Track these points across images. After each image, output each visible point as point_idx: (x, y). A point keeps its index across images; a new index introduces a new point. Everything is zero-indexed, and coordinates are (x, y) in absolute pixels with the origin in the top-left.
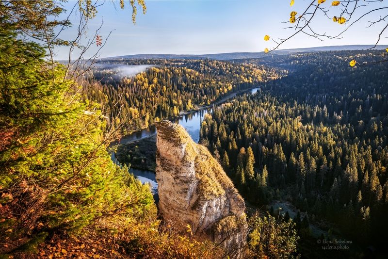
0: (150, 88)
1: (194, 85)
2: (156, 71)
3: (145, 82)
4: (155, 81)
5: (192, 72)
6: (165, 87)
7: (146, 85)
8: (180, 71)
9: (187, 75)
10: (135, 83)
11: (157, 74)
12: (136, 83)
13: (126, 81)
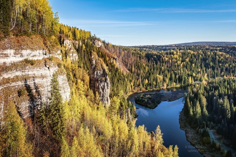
0: (182, 65)
1: (221, 64)
2: (190, 53)
3: (179, 60)
4: (187, 60)
5: (223, 54)
6: (193, 65)
7: (179, 62)
8: (212, 53)
9: (217, 57)
10: (170, 61)
11: (191, 55)
12: (172, 60)
13: (165, 59)
